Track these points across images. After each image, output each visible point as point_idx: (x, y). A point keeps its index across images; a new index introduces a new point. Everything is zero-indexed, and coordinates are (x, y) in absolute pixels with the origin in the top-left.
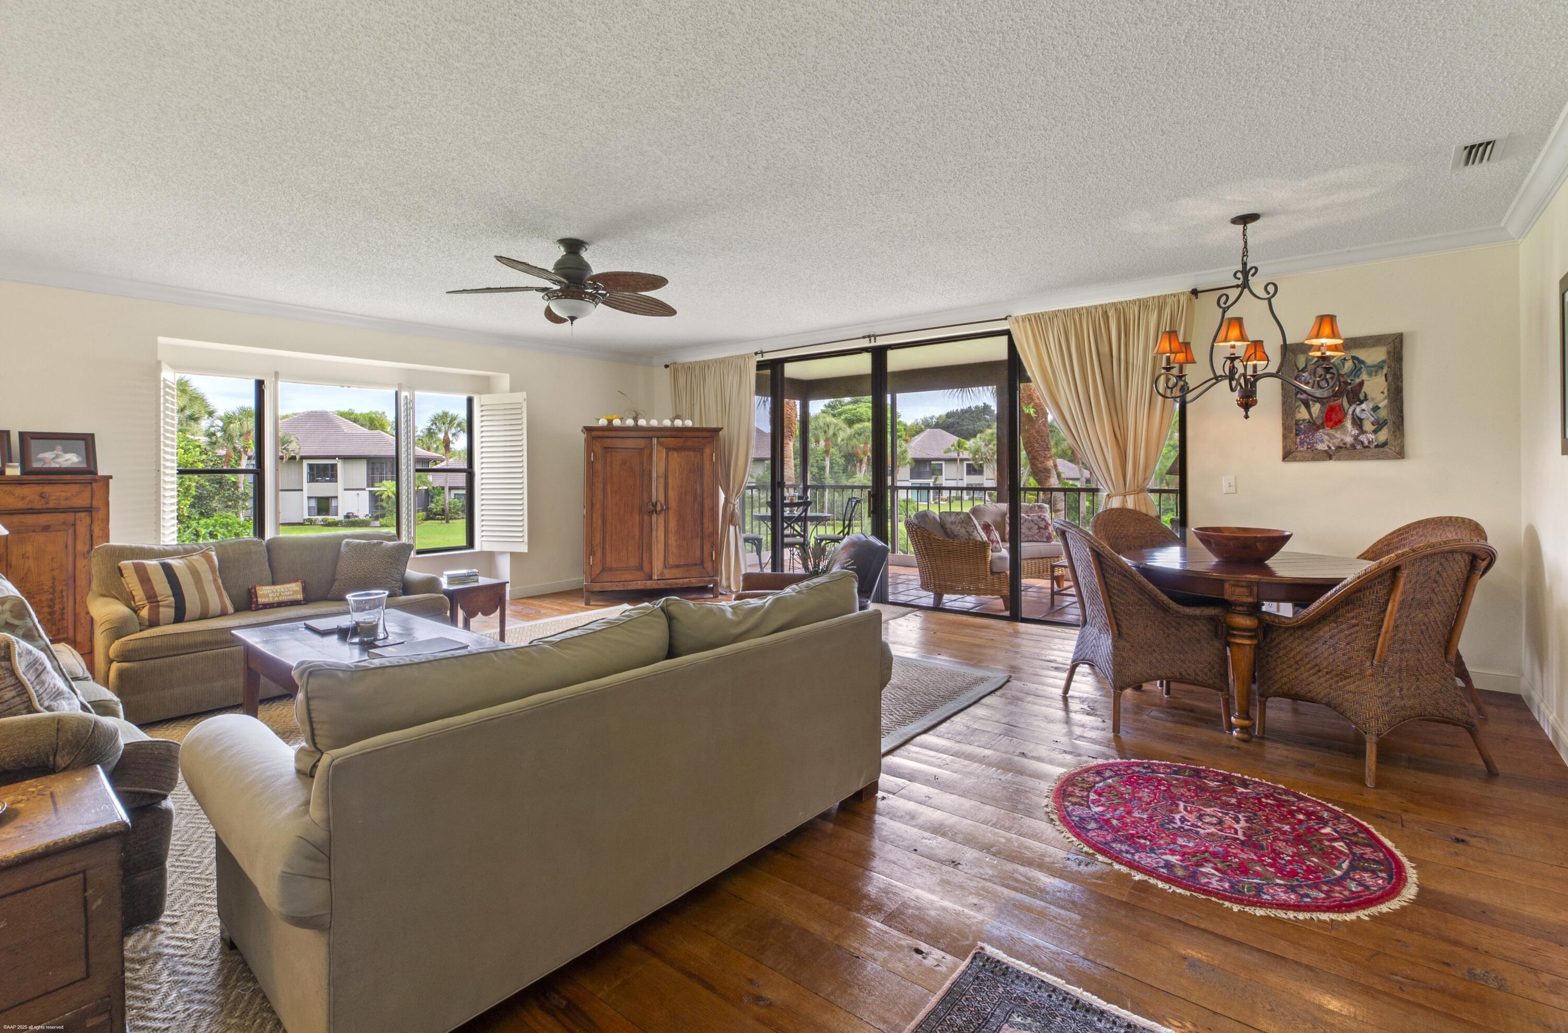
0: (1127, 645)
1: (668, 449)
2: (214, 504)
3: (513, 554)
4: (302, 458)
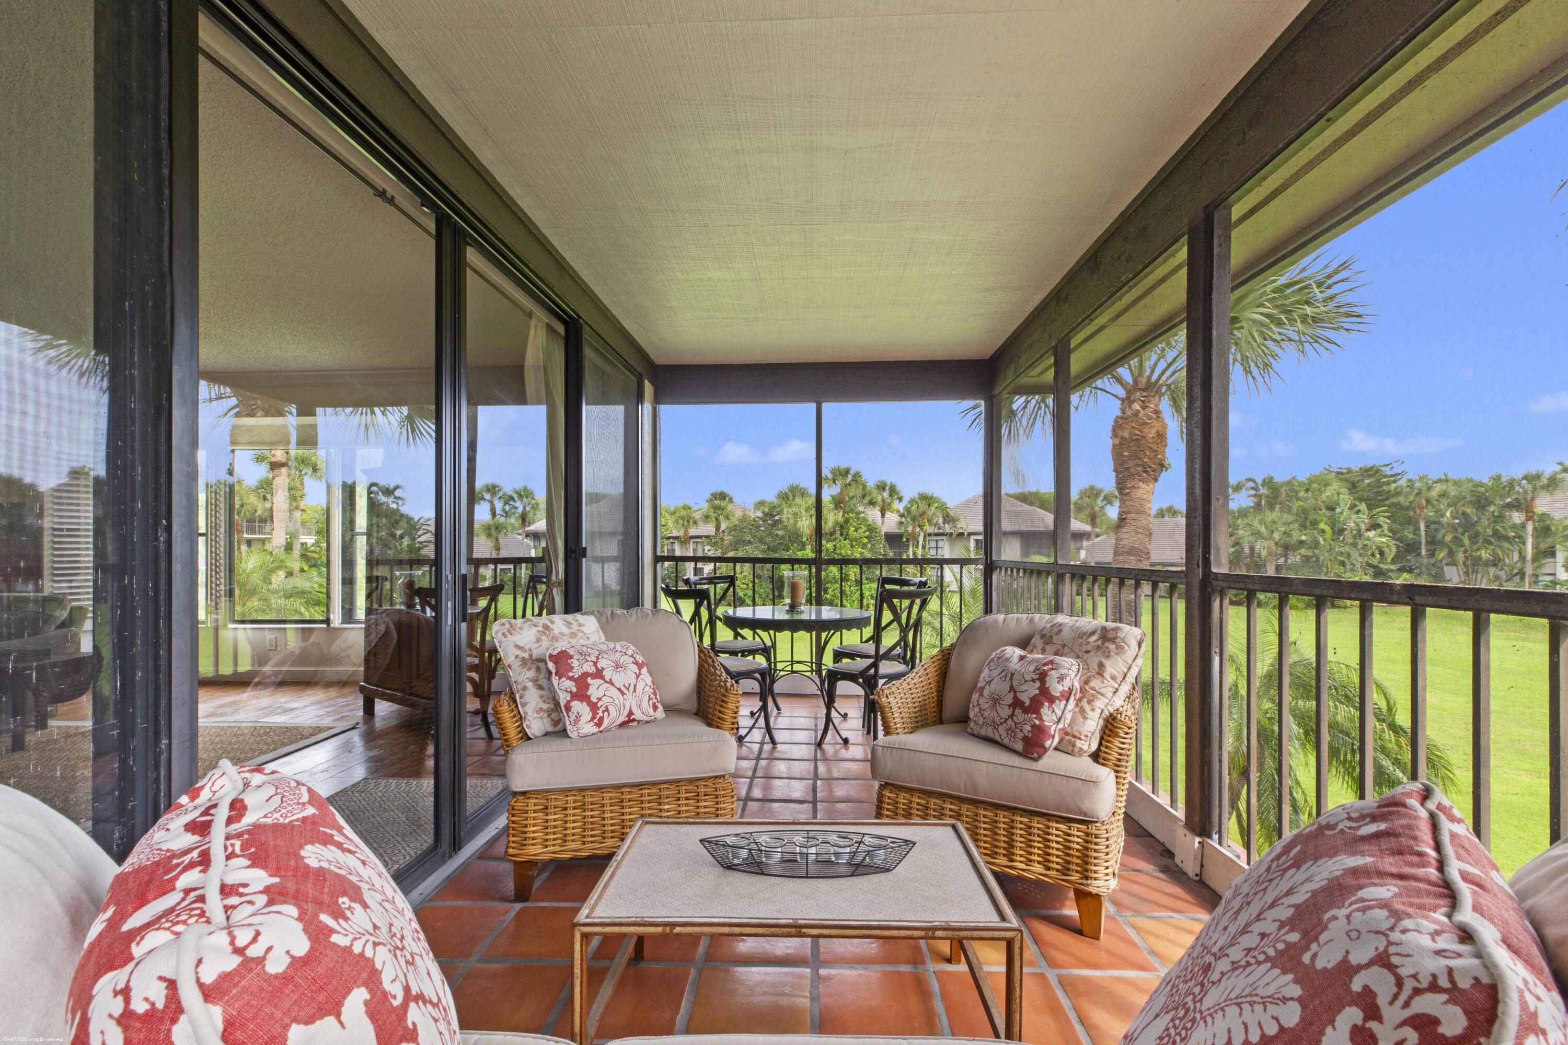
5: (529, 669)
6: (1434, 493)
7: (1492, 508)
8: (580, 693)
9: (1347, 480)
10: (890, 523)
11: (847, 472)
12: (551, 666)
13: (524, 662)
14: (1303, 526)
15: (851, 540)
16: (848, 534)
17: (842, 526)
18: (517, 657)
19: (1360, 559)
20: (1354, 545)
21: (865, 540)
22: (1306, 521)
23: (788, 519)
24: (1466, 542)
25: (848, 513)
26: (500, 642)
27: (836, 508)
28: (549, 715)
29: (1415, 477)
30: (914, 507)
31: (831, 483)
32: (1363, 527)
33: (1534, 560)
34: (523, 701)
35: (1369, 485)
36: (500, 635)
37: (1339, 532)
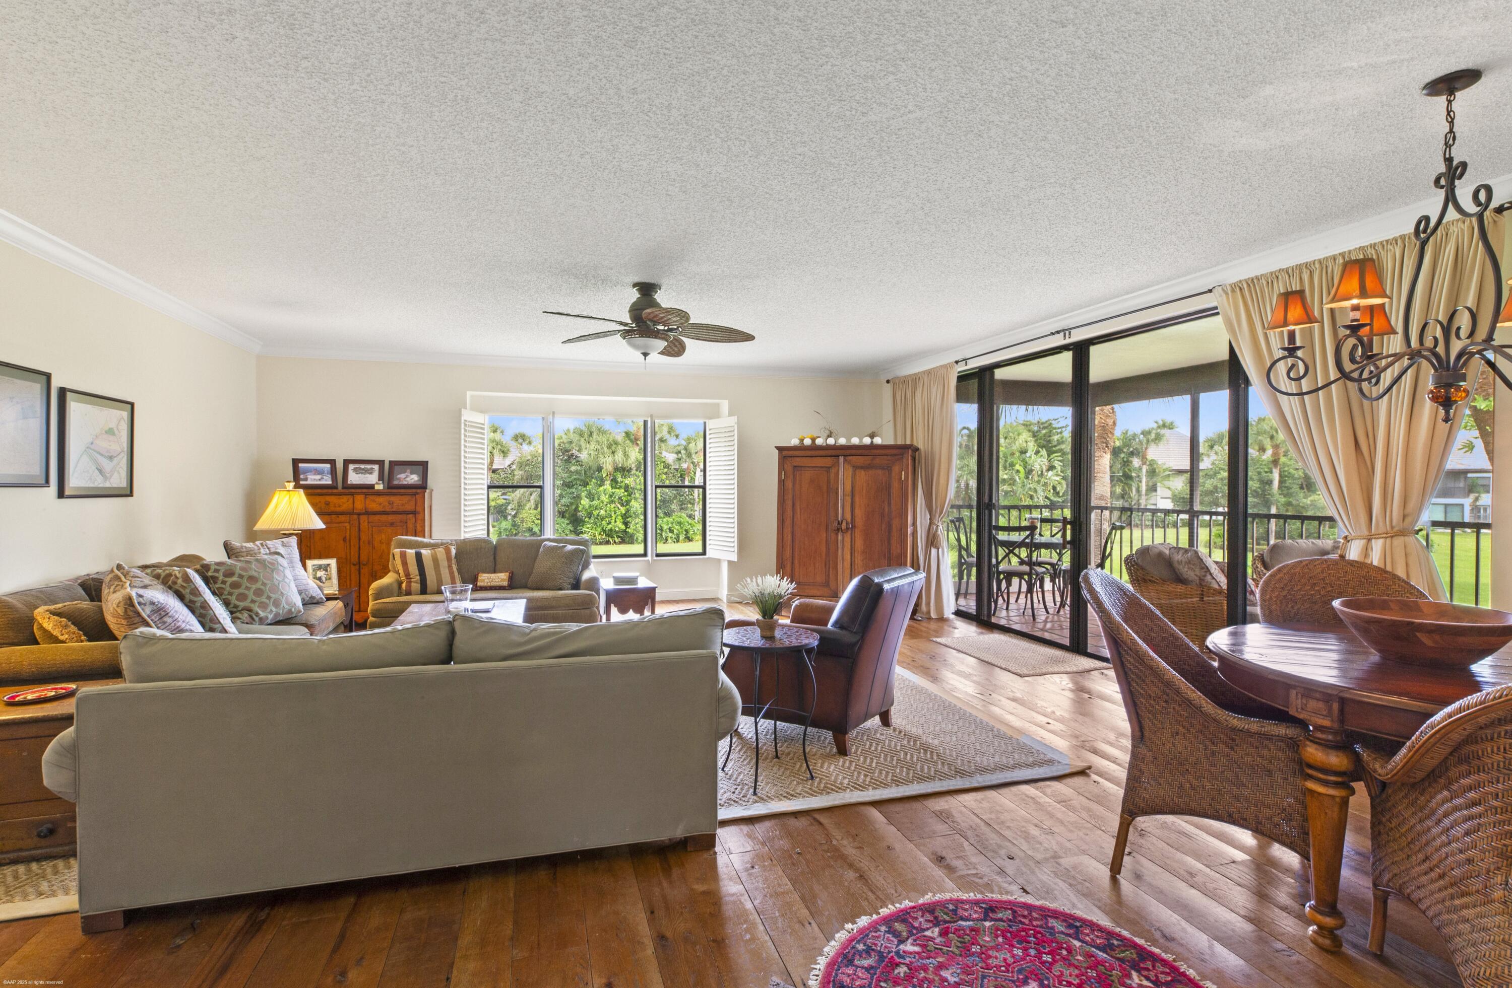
0: (1149, 754)
1: (855, 468)
2: (673, 507)
3: (729, 561)
7: (1122, 455)
9: (1029, 431)
20: (1038, 482)
32: (1045, 469)
33: (1146, 495)
35: (1045, 435)
37: (1029, 472)
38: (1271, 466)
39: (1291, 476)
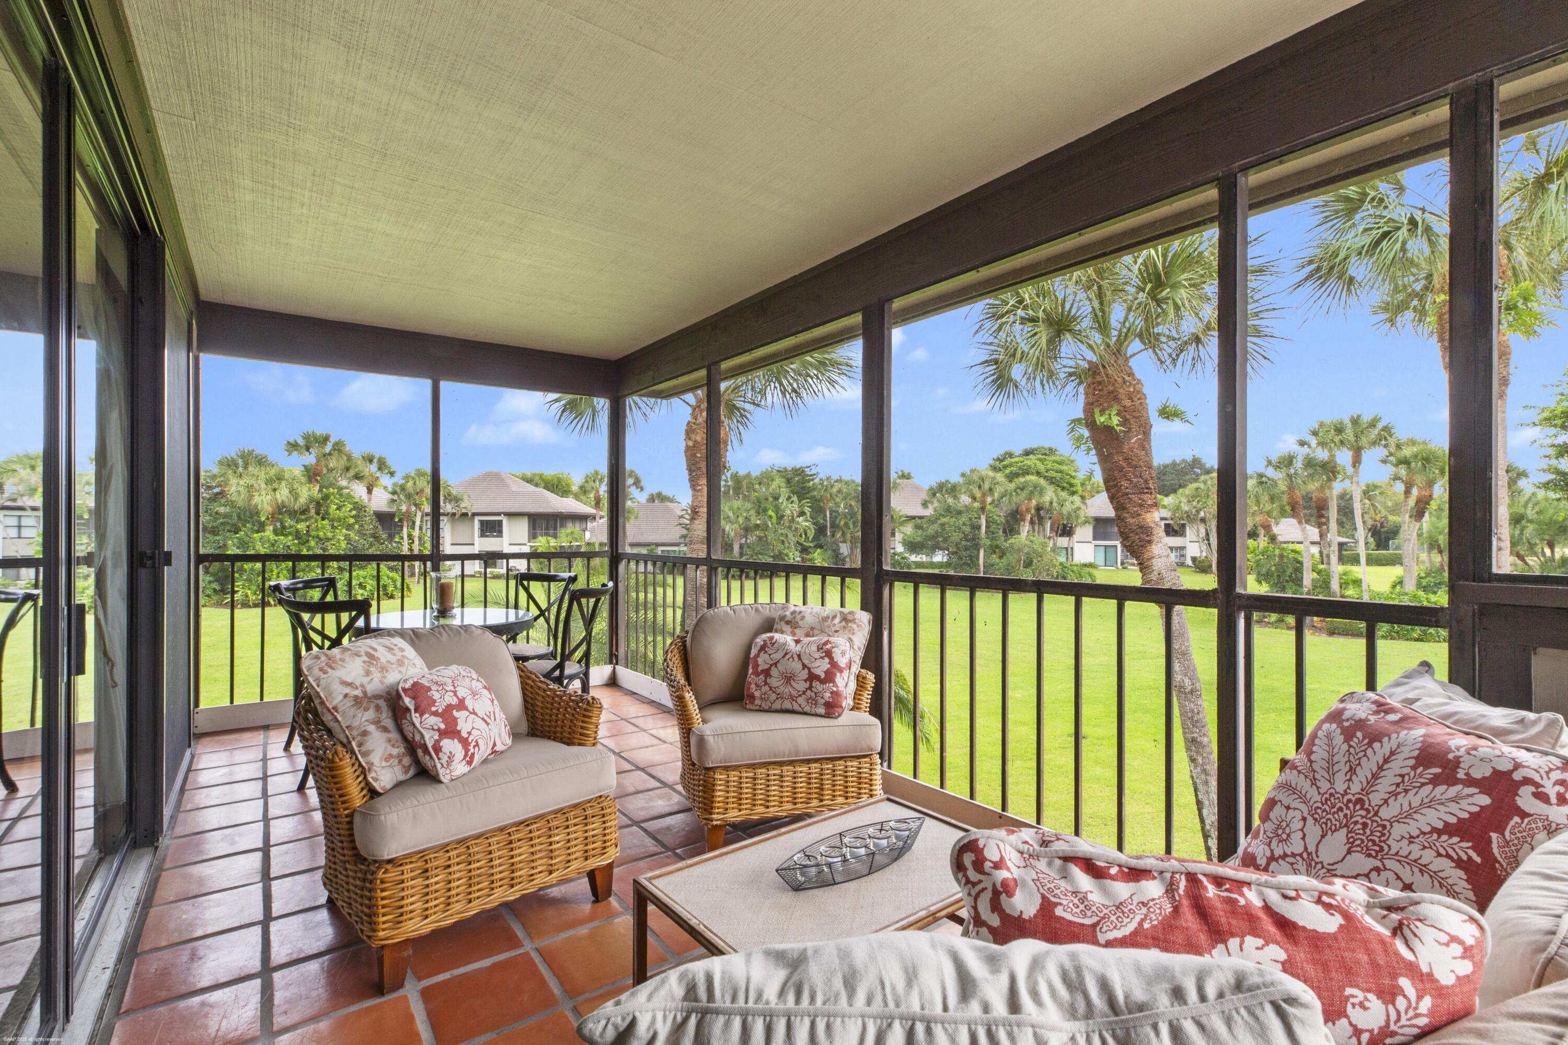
4: (474, 515)
5: (366, 709)
6: (835, 490)
8: (450, 729)
9: (784, 477)
10: (380, 500)
11: (326, 439)
12: (408, 701)
13: (357, 701)
14: (758, 513)
15: (332, 520)
16: (327, 513)
17: (318, 504)
18: (346, 696)
19: (793, 539)
20: (790, 527)
21: (352, 521)
22: (761, 510)
23: (239, 492)
24: (851, 526)
25: (327, 488)
26: (318, 680)
27: (310, 481)
28: (400, 762)
29: (824, 478)
30: (410, 484)
31: (303, 450)
32: (795, 514)
34: (363, 749)
35: (798, 481)
36: (316, 671)
37: (780, 518)
38: (980, 512)
39: (995, 522)
